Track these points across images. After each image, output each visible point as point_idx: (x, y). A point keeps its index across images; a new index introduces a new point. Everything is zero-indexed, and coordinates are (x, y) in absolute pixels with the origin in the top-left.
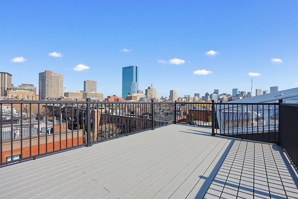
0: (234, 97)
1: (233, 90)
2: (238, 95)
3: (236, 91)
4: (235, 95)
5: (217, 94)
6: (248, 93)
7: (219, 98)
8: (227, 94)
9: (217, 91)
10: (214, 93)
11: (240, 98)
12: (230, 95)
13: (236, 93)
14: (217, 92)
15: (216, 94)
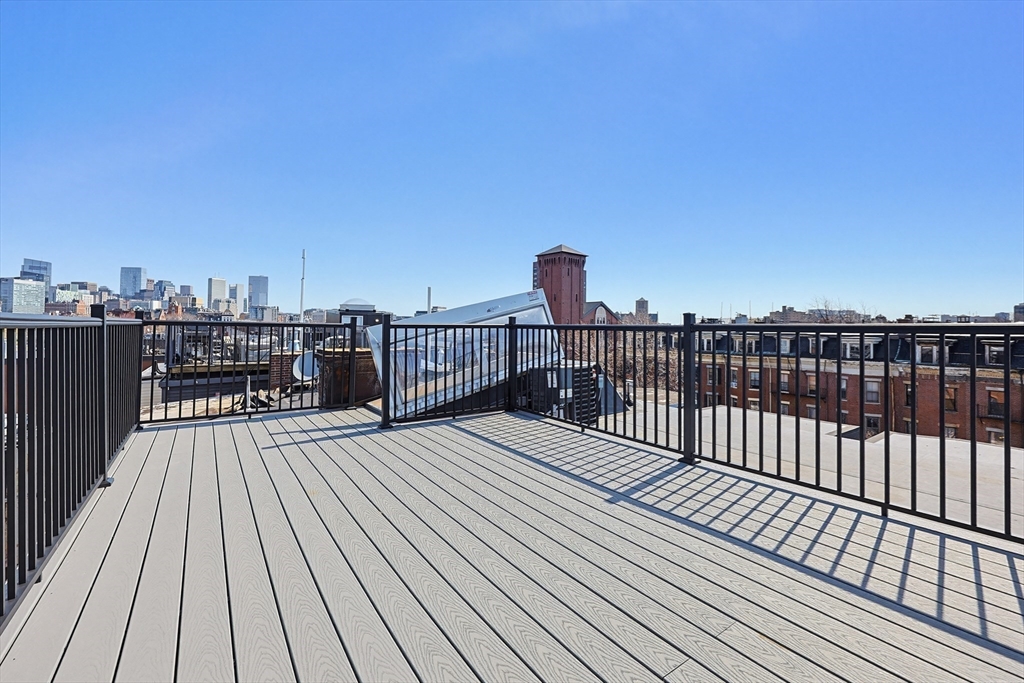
0: (127, 298)
1: (125, 271)
2: (146, 294)
3: (135, 277)
4: (130, 293)
5: (42, 284)
6: (181, 287)
7: (51, 302)
8: (95, 285)
9: (40, 268)
10: (24, 275)
11: (151, 304)
12: (109, 292)
13: (135, 283)
14: (43, 272)
15: (35, 283)
